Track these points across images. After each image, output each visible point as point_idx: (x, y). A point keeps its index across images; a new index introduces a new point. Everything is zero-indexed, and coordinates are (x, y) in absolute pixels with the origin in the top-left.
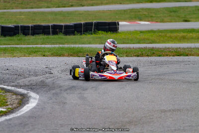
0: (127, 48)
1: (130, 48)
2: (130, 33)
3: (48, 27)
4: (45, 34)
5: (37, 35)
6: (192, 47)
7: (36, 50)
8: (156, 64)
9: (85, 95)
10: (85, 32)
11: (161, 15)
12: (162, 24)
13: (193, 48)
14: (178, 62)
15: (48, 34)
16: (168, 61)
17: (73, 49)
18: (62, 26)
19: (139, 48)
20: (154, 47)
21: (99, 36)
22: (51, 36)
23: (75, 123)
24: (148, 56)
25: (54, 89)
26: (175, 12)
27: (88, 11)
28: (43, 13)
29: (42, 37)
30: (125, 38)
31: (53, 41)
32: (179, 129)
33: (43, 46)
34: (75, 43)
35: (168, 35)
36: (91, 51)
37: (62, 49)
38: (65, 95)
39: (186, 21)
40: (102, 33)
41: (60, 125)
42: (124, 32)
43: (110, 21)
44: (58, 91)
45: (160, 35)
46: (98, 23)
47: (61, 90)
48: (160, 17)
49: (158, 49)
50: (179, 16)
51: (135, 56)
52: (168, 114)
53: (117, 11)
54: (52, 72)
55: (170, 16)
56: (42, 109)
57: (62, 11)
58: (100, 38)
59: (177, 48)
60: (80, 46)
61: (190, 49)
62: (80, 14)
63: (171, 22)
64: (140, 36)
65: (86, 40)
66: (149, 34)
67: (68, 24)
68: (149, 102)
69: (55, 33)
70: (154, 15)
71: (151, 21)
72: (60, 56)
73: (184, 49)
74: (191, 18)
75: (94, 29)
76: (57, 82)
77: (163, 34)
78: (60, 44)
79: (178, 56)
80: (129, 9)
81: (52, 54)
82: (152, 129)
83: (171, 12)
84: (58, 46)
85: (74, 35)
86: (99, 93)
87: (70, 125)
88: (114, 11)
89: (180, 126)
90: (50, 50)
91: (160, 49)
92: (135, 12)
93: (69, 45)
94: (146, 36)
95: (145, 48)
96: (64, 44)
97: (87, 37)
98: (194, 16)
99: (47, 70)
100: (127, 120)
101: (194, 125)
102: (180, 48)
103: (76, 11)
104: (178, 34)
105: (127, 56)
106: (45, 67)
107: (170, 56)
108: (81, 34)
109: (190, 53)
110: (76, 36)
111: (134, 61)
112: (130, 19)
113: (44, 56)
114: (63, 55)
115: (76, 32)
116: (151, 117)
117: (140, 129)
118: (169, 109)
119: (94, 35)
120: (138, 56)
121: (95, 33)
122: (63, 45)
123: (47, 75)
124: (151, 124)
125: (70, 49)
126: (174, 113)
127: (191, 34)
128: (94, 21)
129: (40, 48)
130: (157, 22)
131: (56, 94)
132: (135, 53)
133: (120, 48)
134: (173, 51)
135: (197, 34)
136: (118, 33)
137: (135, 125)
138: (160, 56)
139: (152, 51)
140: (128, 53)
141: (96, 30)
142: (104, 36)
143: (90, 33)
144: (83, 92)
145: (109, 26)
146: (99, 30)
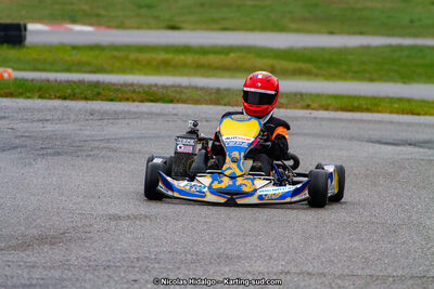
0: (42, 81)
1: (48, 81)
2: (49, 48)
6: (184, 84)
8: (103, 116)
11: (119, 13)
12: (119, 32)
13: (186, 88)
14: (150, 114)
16: (129, 112)
19: (68, 82)
20: (101, 80)
24: (86, 99)
26: (149, 7)
32: (147, 258)
35: (133, 56)
39: (173, 28)
42: (35, 47)
43: (8, 21)
45: (114, 57)
48: (117, 17)
49: (108, 86)
50: (157, 18)
51: (59, 98)
52: (125, 224)
55: (138, 15)
59: (150, 86)
61: (179, 88)
63: (139, 28)
64: (70, 55)
66: (91, 53)
68: (84, 197)
70: (103, 12)
71: (97, 24)
73: (165, 87)
74: (184, 22)
77: (121, 54)
79: (152, 101)
82: (89, 254)
83: (140, 7)
89: (150, 252)
91: (114, 85)
92: (64, 4)
94: (84, 56)
95: (81, 82)
100: (35, 232)
101: (179, 250)
102: (156, 85)
104: (154, 55)
105: (40, 97)
107: (134, 101)
109: (178, 96)
111: (55, 109)
112: (53, 18)
116: (88, 229)
117: (62, 253)
118: (126, 213)
120: (65, 98)
124: (87, 245)
126: (137, 222)
127: (182, 57)
130: (109, 27)
132: (58, 91)
133: (27, 80)
134: (141, 90)
135: (196, 57)
136: (24, 46)
137: (52, 244)
138: (112, 100)
139: (96, 90)
140: (43, 91)
145: (5, 31)
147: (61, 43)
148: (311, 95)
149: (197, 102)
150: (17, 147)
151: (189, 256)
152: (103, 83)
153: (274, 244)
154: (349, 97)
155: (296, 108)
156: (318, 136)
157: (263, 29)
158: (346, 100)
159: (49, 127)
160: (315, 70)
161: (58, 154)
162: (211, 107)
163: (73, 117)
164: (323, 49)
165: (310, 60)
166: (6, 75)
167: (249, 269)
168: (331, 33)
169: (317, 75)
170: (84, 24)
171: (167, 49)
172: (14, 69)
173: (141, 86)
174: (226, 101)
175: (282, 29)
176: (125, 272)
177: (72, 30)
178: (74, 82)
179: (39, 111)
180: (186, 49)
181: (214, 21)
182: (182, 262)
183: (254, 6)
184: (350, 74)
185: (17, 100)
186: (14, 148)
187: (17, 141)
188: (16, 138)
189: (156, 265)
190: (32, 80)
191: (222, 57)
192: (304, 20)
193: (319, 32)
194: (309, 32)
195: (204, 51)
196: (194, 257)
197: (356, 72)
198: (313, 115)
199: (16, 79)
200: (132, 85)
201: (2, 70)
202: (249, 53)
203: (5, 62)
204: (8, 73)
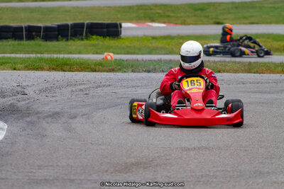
0: (133, 60)
1: (138, 60)
2: (137, 39)
3: (20, 29)
4: (15, 39)
5: (4, 41)
7: (4, 61)
9: (73, 126)
10: (74, 36)
11: (182, 14)
12: (183, 27)
13: (229, 62)
15: (21, 38)
17: (57, 60)
18: (40, 27)
19: (151, 61)
20: (172, 59)
21: (92, 42)
22: (25, 42)
23: (59, 164)
25: (28, 116)
26: (202, 10)
27: (78, 7)
28: (13, 9)
29: (11, 42)
30: (130, 47)
31: (28, 50)
32: (208, 175)
33: (13, 55)
34: (59, 52)
36: (82, 64)
37: (41, 59)
38: (44, 124)
39: (218, 23)
40: (97, 39)
41: (38, 166)
42: (128, 38)
43: (109, 22)
44: (34, 118)
45: (180, 43)
46: (92, 24)
47: (39, 118)
48: (181, 17)
50: (207, 17)
51: (145, 71)
52: (192, 153)
53: (120, 7)
54: (26, 92)
55: (195, 16)
56: (12, 143)
57: (40, 7)
58: (93, 45)
60: (66, 56)
61: (224, 63)
62: (66, 11)
63: (196, 24)
64: (151, 43)
65: (74, 47)
66: (165, 41)
67: (49, 24)
68: (165, 136)
69: (30, 37)
70: (172, 15)
71: (168, 22)
72: (37, 69)
73: (215, 62)
74: (225, 19)
75: (86, 33)
76: (33, 107)
78: (37, 53)
80: (137, 6)
81: (26, 67)
82: (169, 174)
83: (196, 10)
84: (34, 55)
85: (58, 40)
86: (93, 123)
87: (51, 166)
88: (115, 7)
89: (210, 171)
90: (23, 61)
92: (146, 9)
93: (49, 56)
94: (160, 44)
95: (160, 61)
96: (43, 53)
97: (76, 44)
98: (230, 16)
99: (19, 89)
100: (133, 160)
101: (229, 169)
102: (209, 61)
103: (60, 8)
105: (133, 71)
106: (15, 85)
108: (67, 40)
109: (224, 68)
110: (60, 43)
111: (143, 79)
112: (138, 19)
113: (15, 69)
114: (42, 69)
115: (60, 36)
116: (168, 158)
117: (152, 174)
118: (193, 146)
119: (85, 42)
120: (149, 72)
121: (87, 39)
122: (42, 55)
123: (19, 96)
124: (168, 167)
125: (52, 60)
126: (201, 152)
128: (87, 22)
129: (10, 58)
130: (176, 24)
131: (32, 123)
132: (144, 67)
133: (123, 60)
136: (120, 38)
137: (145, 168)
139: (169, 65)
140: (134, 67)
141: (88, 34)
142: (101, 43)
143: (80, 37)
144: (71, 121)
145: (107, 28)
146: (92, 35)
147: (145, 36)
149: (236, 71)
150: (119, 105)
151: (235, 173)
152: (174, 60)
157: (277, 22)
159: (140, 91)
162: (245, 74)
166: (109, 57)
167: (275, 180)
170: (159, 22)
172: (114, 53)
174: (255, 70)
176: (194, 185)
177: (152, 26)
178: (155, 61)
179: (132, 80)
181: (245, 18)
182: (231, 177)
183: (271, 8)
185: (117, 74)
186: (116, 105)
187: (119, 101)
188: (118, 98)
189: (214, 180)
190: (127, 60)
196: (239, 174)
199: (116, 60)
201: (106, 54)
202: (268, 38)
203: (108, 49)
204: (110, 56)
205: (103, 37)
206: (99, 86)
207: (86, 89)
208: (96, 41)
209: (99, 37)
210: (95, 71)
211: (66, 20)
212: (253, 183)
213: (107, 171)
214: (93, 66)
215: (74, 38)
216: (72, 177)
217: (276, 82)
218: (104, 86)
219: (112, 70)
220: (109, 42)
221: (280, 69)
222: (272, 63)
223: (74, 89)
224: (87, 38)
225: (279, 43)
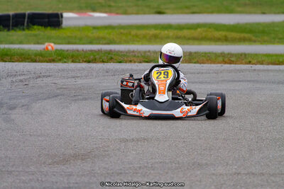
0: (73, 51)
1: (78, 51)
2: (79, 29)
8: (115, 73)
9: (13, 117)
10: (15, 26)
11: (124, 4)
16: (132, 70)
19: (91, 51)
20: (113, 49)
21: (33, 32)
24: (103, 62)
30: (71, 37)
32: (146, 167)
35: (134, 32)
36: (22, 54)
39: (160, 13)
40: (39, 29)
42: (69, 28)
43: (50, 12)
45: (121, 33)
46: (34, 14)
48: (122, 7)
49: (118, 53)
50: (149, 6)
51: (85, 62)
52: (130, 144)
55: (136, 5)
58: (35, 35)
59: (145, 52)
60: (7, 46)
63: (137, 13)
64: (92, 33)
65: (15, 38)
66: (106, 31)
68: (103, 127)
70: (112, 4)
71: (109, 12)
73: (155, 52)
74: (166, 9)
75: (27, 23)
77: (125, 31)
79: (147, 62)
82: (107, 166)
89: (148, 163)
91: (122, 52)
94: (102, 34)
95: (99, 51)
97: (17, 34)
100: (71, 152)
101: (167, 161)
102: (149, 51)
104: (148, 32)
105: (73, 62)
107: (135, 62)
108: (9, 30)
110: (2, 33)
111: (83, 69)
112: (80, 9)
115: (1, 27)
116: (106, 149)
117: (89, 165)
118: (132, 137)
119: (27, 32)
120: (89, 62)
124: (106, 159)
126: (139, 143)
127: (166, 32)
128: (28, 12)
130: (117, 14)
132: (84, 58)
133: (63, 51)
134: (139, 55)
135: (176, 31)
136: (62, 28)
137: (82, 160)
138: (120, 62)
139: (110, 56)
140: (74, 57)
141: (30, 24)
142: (42, 33)
143: (22, 28)
144: (10, 112)
145: (48, 18)
146: (34, 25)
147: (86, 26)
148: (251, 54)
150: (58, 96)
151: (174, 165)
152: (115, 51)
153: (230, 154)
154: (277, 55)
155: (242, 63)
156: (257, 82)
157: (219, 12)
158: (275, 57)
159: (80, 81)
160: (254, 38)
161: (86, 99)
162: (186, 64)
163: (95, 74)
164: (259, 24)
165: (251, 31)
166: (50, 48)
167: (213, 172)
168: (264, 13)
169: (255, 41)
170: (101, 12)
171: (156, 27)
172: (55, 43)
173: (140, 52)
174: (196, 60)
175: (231, 12)
177: (93, 16)
178: (95, 51)
179: (73, 70)
180: (169, 27)
181: (187, 7)
182: (169, 169)
184: (277, 40)
185: (58, 64)
186: (56, 96)
187: (58, 91)
188: (58, 89)
189: (152, 172)
190: (68, 51)
191: (193, 31)
192: (245, 5)
193: (255, 13)
194: (250, 13)
195: (180, 27)
196: (177, 165)
197: (280, 39)
198: (253, 68)
199: (57, 50)
200: (133, 52)
201: (46, 44)
202: (210, 28)
203: (49, 39)
204: (51, 46)
205: (45, 26)
206: (39, 77)
207: (26, 80)
208: (37, 31)
209: (40, 27)
210: (36, 61)
211: (8, 10)
212: (191, 175)
213: (44, 163)
214: (33, 56)
215: (15, 28)
216: (10, 169)
217: (217, 72)
218: (44, 76)
219: (53, 61)
220: (50, 32)
221: (221, 59)
222: (213, 53)
223: (14, 80)
224: (28, 28)
225: (220, 33)
